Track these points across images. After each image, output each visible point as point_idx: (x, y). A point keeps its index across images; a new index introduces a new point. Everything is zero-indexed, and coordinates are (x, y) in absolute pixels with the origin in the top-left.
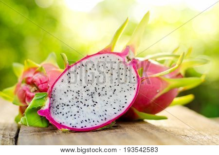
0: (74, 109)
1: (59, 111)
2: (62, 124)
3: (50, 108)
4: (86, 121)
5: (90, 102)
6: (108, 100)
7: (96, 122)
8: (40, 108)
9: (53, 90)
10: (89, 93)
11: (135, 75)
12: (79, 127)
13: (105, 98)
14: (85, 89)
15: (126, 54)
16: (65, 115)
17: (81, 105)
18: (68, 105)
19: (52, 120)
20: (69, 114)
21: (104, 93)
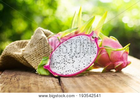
0: (63, 65)
1: (54, 66)
2: (56, 73)
3: (50, 64)
4: (68, 71)
5: (71, 61)
6: (81, 60)
7: (74, 72)
8: (45, 65)
9: (52, 55)
10: (71, 56)
11: (96, 46)
12: (64, 74)
13: (79, 59)
14: (69, 54)
15: (92, 35)
16: (58, 68)
17: (66, 63)
18: (59, 63)
19: (51, 70)
20: (59, 68)
21: (79, 56)
